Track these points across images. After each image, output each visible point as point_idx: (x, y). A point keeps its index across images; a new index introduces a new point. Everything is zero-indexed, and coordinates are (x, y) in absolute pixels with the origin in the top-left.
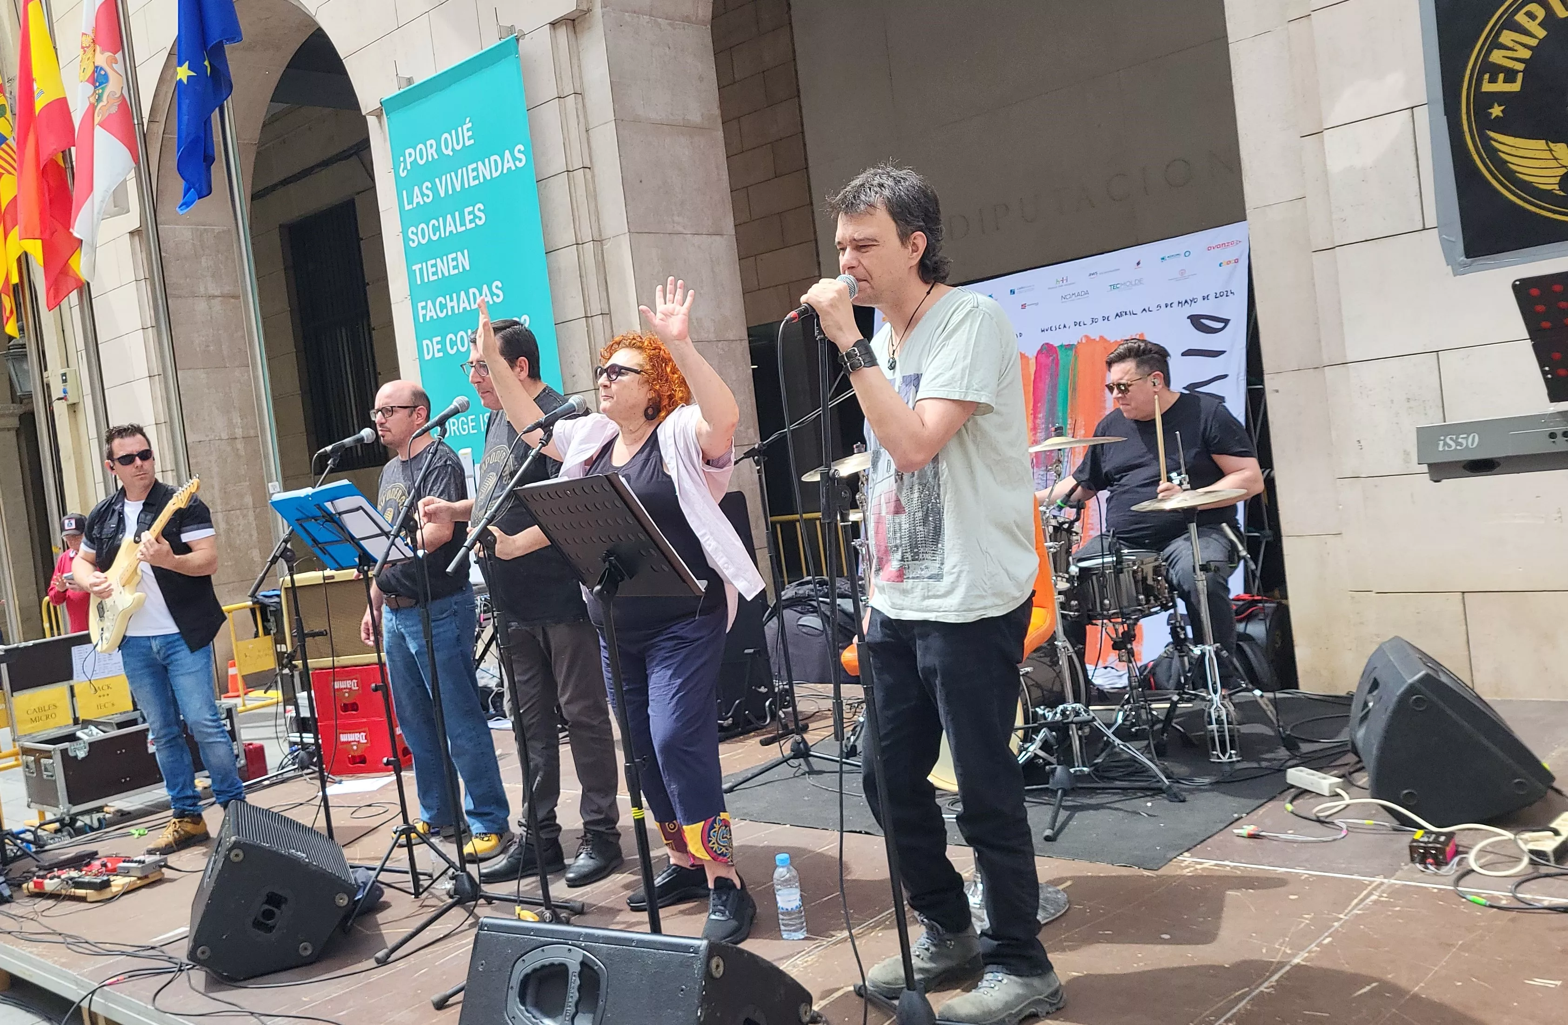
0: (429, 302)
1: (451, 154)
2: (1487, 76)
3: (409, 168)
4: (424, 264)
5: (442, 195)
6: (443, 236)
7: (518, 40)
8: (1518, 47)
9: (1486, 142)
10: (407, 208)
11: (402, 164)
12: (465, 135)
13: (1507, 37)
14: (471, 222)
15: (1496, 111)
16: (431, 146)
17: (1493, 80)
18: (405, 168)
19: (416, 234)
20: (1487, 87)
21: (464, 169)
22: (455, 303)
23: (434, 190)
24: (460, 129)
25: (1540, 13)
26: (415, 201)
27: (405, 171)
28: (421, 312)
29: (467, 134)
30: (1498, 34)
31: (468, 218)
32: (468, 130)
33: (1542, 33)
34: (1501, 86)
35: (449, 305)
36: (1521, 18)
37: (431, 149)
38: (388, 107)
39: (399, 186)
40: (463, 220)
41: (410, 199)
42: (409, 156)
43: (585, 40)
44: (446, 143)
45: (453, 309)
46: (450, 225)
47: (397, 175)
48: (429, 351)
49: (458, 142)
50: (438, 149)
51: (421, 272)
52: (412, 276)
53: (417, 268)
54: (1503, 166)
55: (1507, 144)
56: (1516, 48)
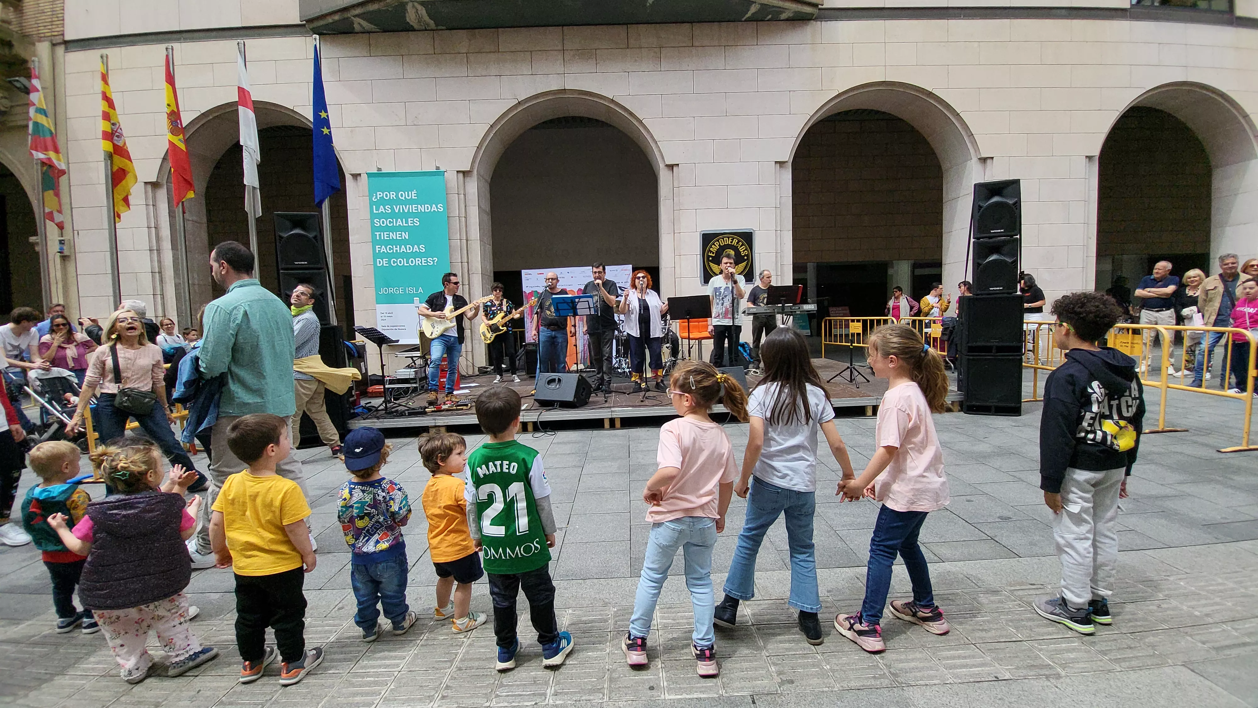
0: (383, 247)
1: (404, 199)
2: (709, 252)
3: (379, 199)
4: (382, 233)
5: (397, 211)
6: (395, 225)
7: (442, 172)
9: (708, 263)
10: (375, 212)
11: (375, 197)
12: (413, 195)
15: (710, 259)
19: (379, 222)
20: (709, 254)
21: (410, 206)
22: (398, 249)
23: (392, 209)
24: (410, 192)
26: (380, 211)
27: (376, 199)
28: (377, 249)
30: (712, 246)
31: (410, 222)
33: (718, 248)
34: (711, 254)
35: (395, 249)
36: (715, 243)
37: (393, 195)
38: (370, 175)
39: (372, 203)
40: (407, 222)
41: (377, 209)
42: (379, 195)
43: (468, 179)
44: (402, 195)
45: (396, 250)
46: (399, 222)
47: (371, 199)
48: (380, 263)
49: (408, 196)
50: (397, 196)
51: (380, 235)
52: (374, 236)
53: (378, 233)
54: (711, 268)
55: (711, 264)
56: (714, 249)
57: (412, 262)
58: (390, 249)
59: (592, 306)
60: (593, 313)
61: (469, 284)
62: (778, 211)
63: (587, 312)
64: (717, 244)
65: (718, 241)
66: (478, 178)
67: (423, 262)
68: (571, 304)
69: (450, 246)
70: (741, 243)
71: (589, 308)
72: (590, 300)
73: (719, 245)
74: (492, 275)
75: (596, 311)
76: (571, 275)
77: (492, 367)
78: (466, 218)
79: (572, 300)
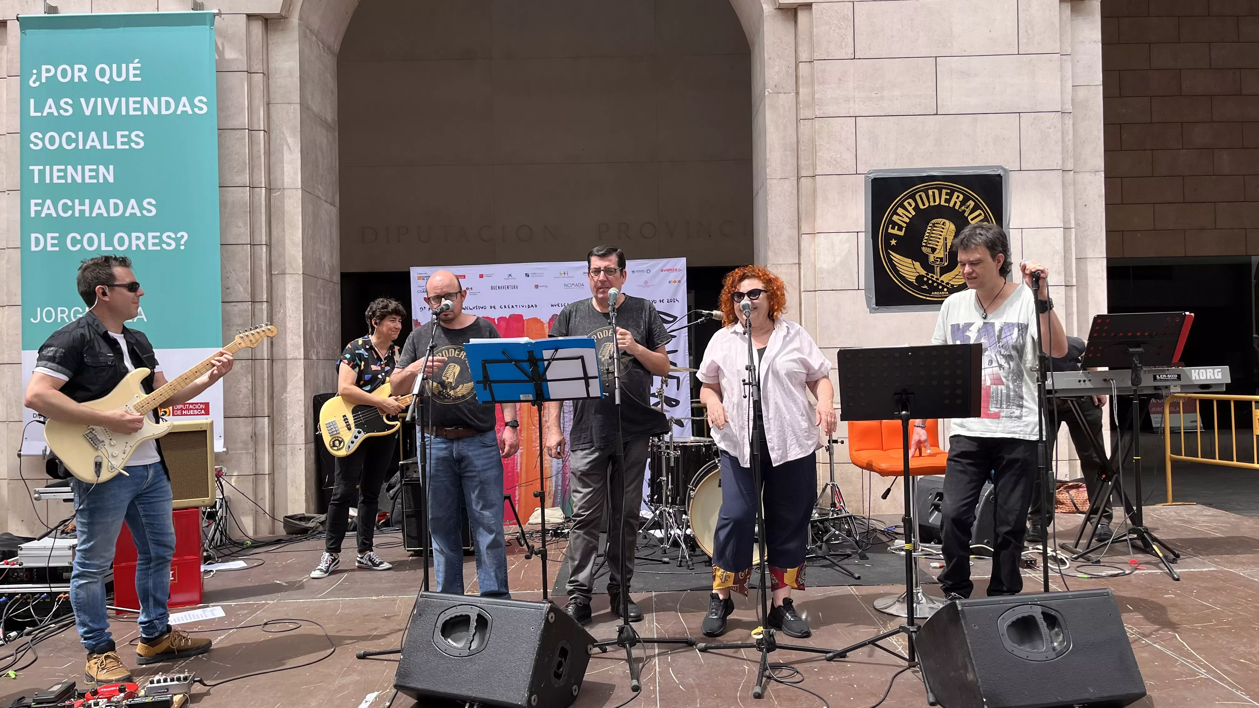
0: (49, 202)
1: (108, 82)
2: (891, 226)
3: (44, 80)
4: (48, 168)
5: (88, 112)
6: (81, 147)
7: (215, 16)
8: (904, 216)
9: (888, 254)
10: (33, 114)
11: (35, 76)
12: (129, 72)
13: (900, 211)
14: (123, 143)
15: (893, 242)
16: (80, 70)
17: (893, 228)
18: (39, 79)
19: (42, 140)
20: (890, 231)
21: (123, 100)
22: (87, 208)
23: (77, 106)
24: (124, 66)
25: (913, 205)
26: (47, 111)
27: (38, 84)
28: (33, 209)
29: (132, 72)
30: (897, 209)
31: (119, 140)
32: (134, 69)
33: (914, 213)
34: (895, 232)
35: (77, 208)
36: (906, 203)
37: (80, 72)
38: (26, 23)
39: (25, 93)
40: (112, 140)
41: (39, 107)
42: (46, 71)
43: (276, 38)
44: (102, 73)
45: (82, 212)
46: (93, 141)
47: (24, 85)
48: (37, 245)
49: (119, 75)
50: (90, 74)
51: (42, 173)
52: (26, 175)
53: (36, 168)
54: (894, 267)
55: (897, 258)
56: (903, 216)
57: (121, 241)
58: (66, 208)
59: (592, 371)
60: (595, 390)
61: (270, 302)
62: (1069, 122)
63: (578, 390)
64: (910, 205)
65: (913, 197)
66: (303, 38)
67: (151, 241)
68: (526, 365)
69: (223, 204)
70: (971, 203)
71: (586, 378)
72: (588, 353)
73: (917, 208)
74: (337, 278)
75: (607, 387)
76: (533, 281)
77: (323, 517)
78: (267, 132)
79: (531, 353)
